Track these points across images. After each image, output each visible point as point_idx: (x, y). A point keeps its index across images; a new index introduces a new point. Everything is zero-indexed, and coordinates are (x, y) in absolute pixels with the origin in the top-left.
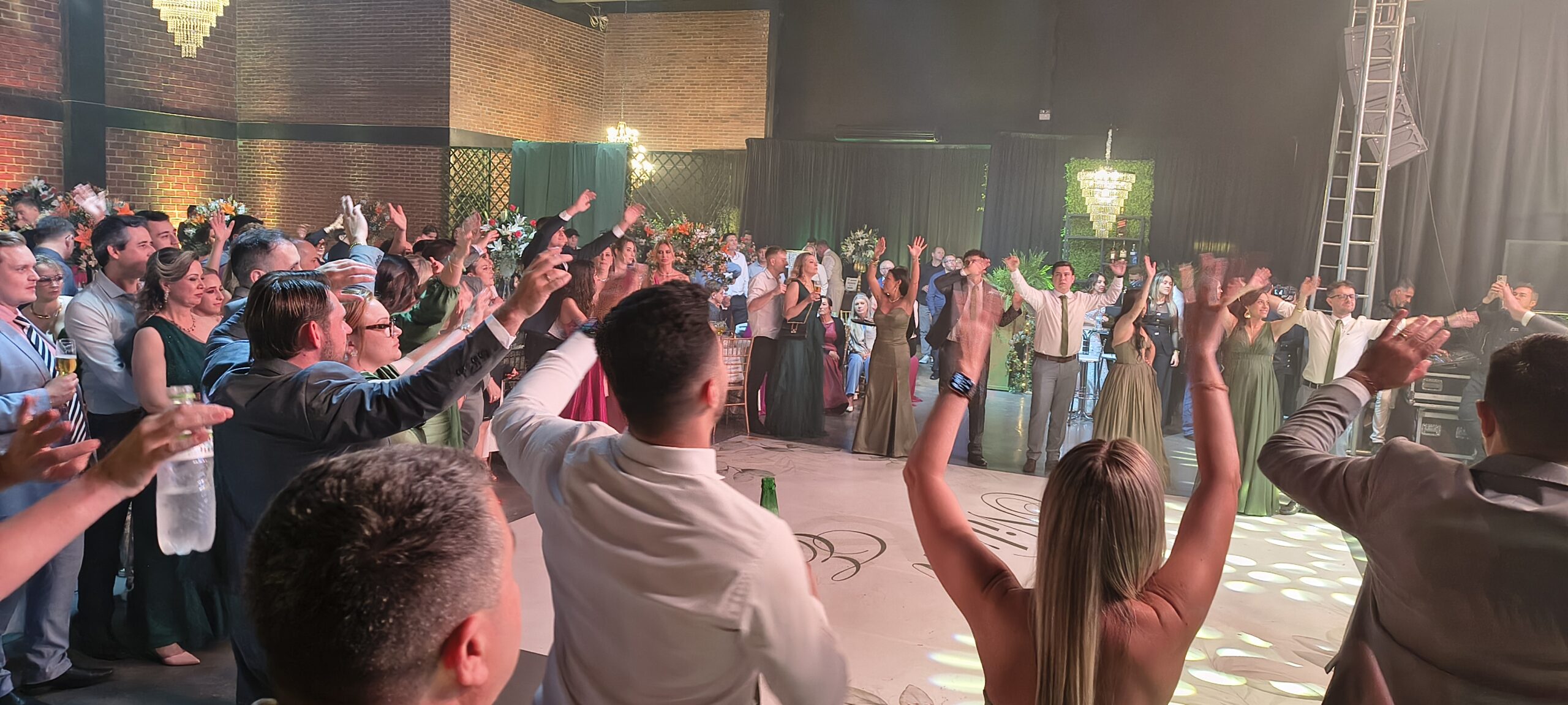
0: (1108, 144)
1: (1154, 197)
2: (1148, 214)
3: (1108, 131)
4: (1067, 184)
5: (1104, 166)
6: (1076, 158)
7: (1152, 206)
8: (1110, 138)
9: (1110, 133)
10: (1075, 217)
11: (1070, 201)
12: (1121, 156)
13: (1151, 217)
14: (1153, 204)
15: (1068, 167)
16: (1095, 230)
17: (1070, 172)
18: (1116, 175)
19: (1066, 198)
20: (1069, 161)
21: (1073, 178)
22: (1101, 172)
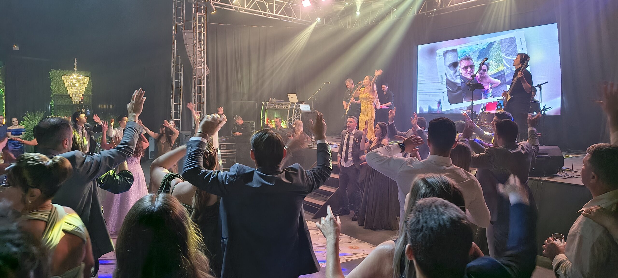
0: (75, 64)
1: (92, 87)
2: (91, 93)
4: (50, 81)
5: (74, 73)
6: (54, 69)
7: (92, 90)
8: (76, 61)
9: (76, 60)
10: (58, 95)
11: (54, 88)
12: (81, 69)
13: (92, 95)
14: (92, 89)
15: (51, 73)
16: (73, 101)
17: (52, 75)
18: (81, 77)
19: (51, 87)
20: (51, 71)
21: (54, 78)
22: (74, 76)
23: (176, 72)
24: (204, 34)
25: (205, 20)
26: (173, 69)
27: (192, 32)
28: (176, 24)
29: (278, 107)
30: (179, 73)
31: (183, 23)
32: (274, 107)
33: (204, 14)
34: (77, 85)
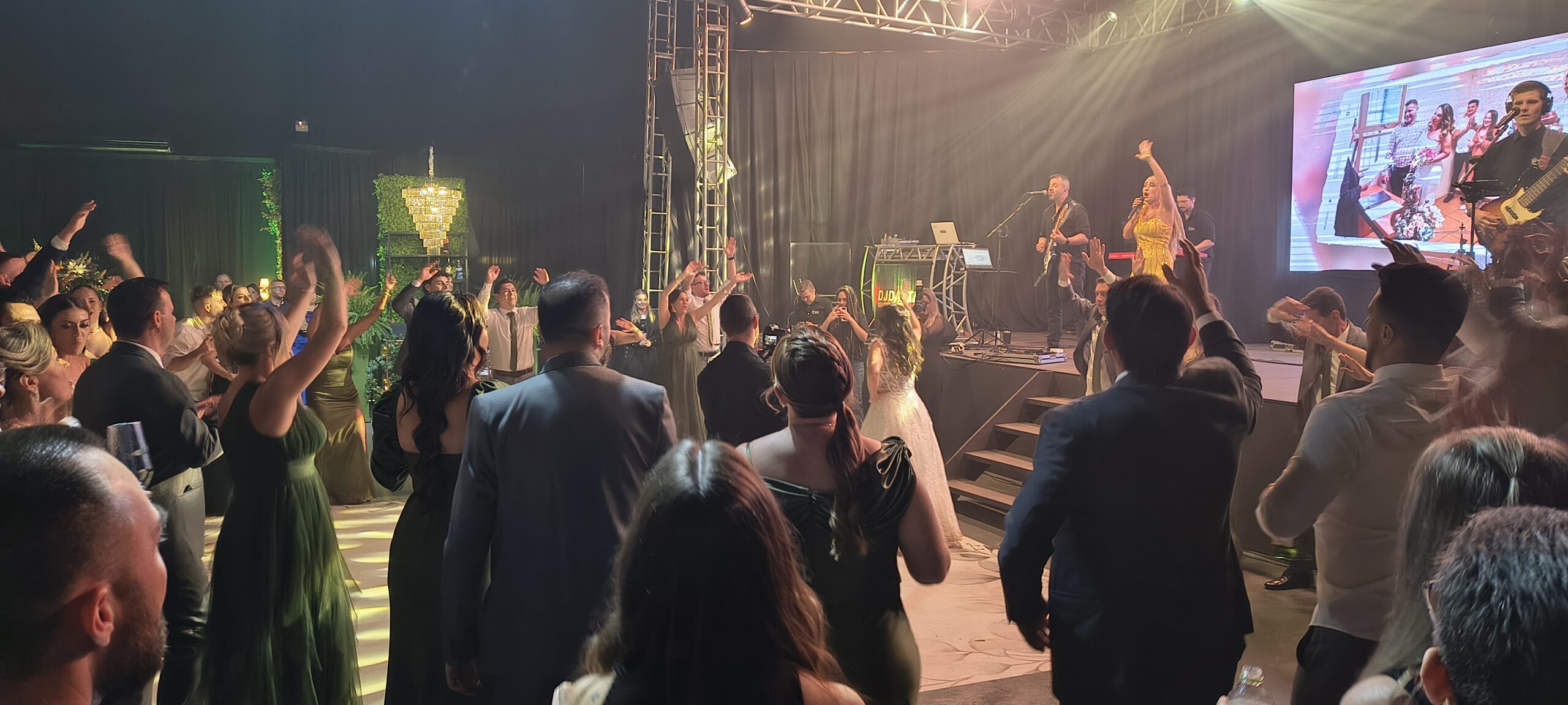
0: (431, 160)
1: (467, 214)
3: (429, 148)
4: (376, 203)
5: (428, 183)
6: (385, 175)
7: (467, 222)
8: (431, 155)
9: (431, 151)
10: (393, 235)
11: (384, 219)
12: (444, 174)
15: (377, 183)
16: (426, 248)
17: (380, 188)
18: (443, 192)
19: (379, 216)
20: (377, 178)
21: (384, 195)
22: (431, 190)
23: (655, 174)
24: (722, 77)
25: (724, 43)
26: (648, 167)
27: (693, 74)
28: (656, 56)
29: (904, 258)
30: (662, 176)
31: (671, 52)
32: (896, 256)
33: (724, 28)
34: (434, 210)
